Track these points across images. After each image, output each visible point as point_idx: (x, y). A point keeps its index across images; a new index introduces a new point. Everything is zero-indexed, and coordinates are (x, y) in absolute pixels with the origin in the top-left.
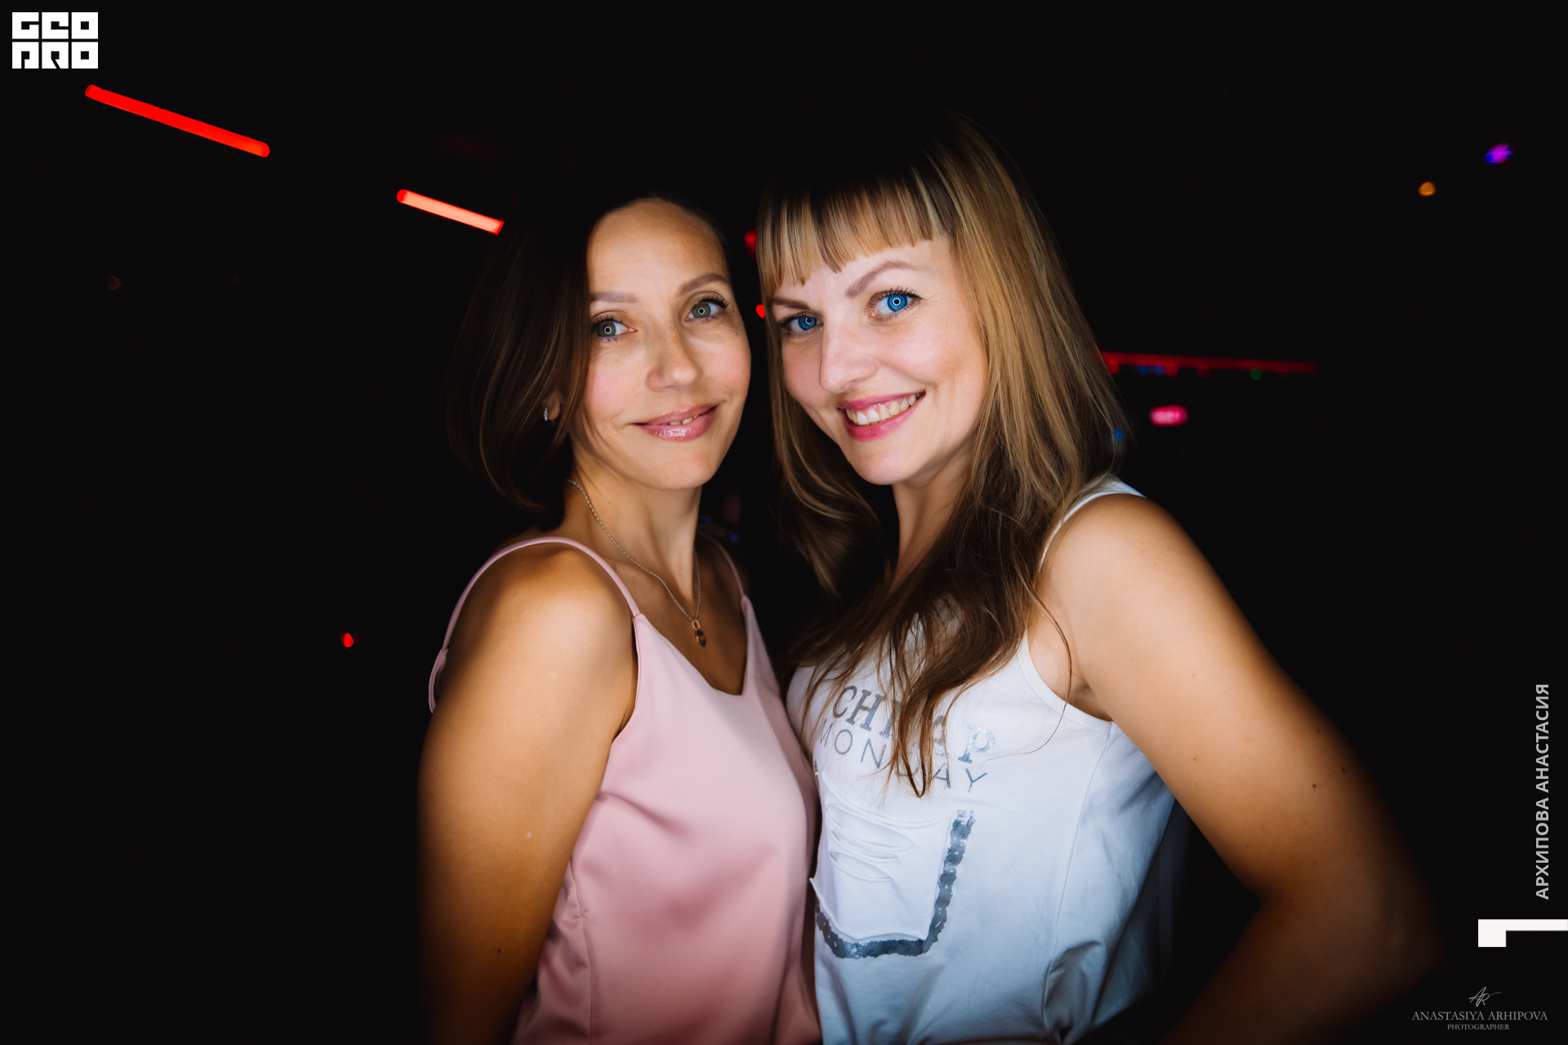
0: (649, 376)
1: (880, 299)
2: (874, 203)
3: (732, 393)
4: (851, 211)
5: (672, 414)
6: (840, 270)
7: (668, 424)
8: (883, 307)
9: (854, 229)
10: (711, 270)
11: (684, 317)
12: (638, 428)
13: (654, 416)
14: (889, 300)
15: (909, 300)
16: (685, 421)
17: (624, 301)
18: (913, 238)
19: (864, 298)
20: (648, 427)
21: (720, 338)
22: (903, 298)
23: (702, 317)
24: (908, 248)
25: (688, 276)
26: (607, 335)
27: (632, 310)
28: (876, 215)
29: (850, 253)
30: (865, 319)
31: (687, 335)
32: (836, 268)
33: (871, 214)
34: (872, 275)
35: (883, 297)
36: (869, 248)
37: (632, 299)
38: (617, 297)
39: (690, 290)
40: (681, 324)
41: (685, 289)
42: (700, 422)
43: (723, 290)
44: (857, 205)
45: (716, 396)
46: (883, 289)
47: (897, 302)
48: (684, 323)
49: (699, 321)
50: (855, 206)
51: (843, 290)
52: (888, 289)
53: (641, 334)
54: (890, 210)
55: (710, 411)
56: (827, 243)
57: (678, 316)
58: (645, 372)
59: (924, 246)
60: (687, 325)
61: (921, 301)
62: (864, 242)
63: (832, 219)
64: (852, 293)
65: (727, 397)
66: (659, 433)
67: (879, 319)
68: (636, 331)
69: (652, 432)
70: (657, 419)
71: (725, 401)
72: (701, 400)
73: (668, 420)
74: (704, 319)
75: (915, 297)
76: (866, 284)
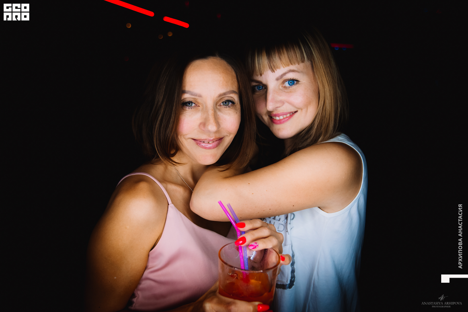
0: (200, 124)
1: (286, 81)
2: (287, 51)
3: (230, 134)
4: (280, 53)
5: (206, 139)
6: (274, 72)
7: (204, 142)
8: (287, 84)
9: (280, 59)
10: (232, 89)
11: (218, 104)
12: (193, 141)
13: (199, 138)
14: (289, 82)
15: (295, 82)
16: (210, 142)
17: (197, 96)
18: (299, 62)
19: (281, 81)
20: (196, 141)
21: (230, 114)
22: (293, 82)
23: (225, 105)
24: (297, 65)
25: (222, 91)
26: (189, 106)
27: (199, 100)
28: (288, 54)
29: (279, 67)
30: (281, 87)
31: (217, 111)
32: (273, 71)
33: (286, 55)
34: (285, 74)
35: (288, 81)
36: (284, 65)
37: (200, 96)
38: (195, 94)
39: (222, 96)
40: (216, 107)
41: (220, 95)
42: (216, 143)
43: (235, 97)
44: (282, 51)
45: (224, 134)
46: (288, 79)
47: (291, 83)
48: (217, 106)
49: (223, 106)
50: (281, 51)
51: (275, 78)
52: (290, 78)
53: (200, 108)
54: (292, 53)
55: (220, 140)
56: (271, 64)
57: (216, 104)
58: (199, 122)
59: (302, 65)
60: (219, 107)
61: (299, 82)
62: (283, 63)
63: (273, 56)
64: (277, 79)
65: (228, 135)
66: (199, 144)
67: (285, 87)
68: (199, 106)
69: (197, 144)
70: (200, 139)
71: (227, 136)
72: (218, 136)
73: (204, 141)
74: (225, 106)
75: (297, 81)
76: (283, 77)
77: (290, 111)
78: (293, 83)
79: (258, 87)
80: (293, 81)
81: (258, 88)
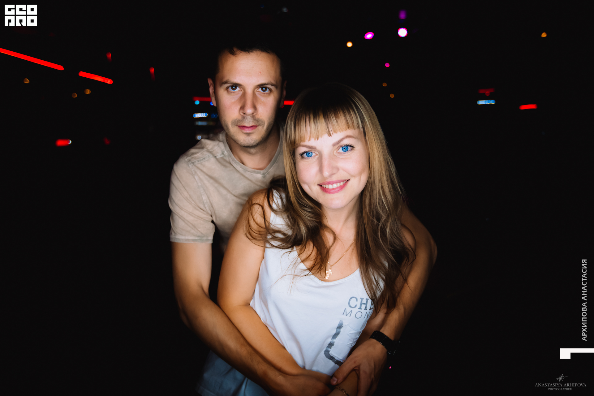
1: (341, 147)
8: (341, 150)
14: (343, 148)
19: (337, 147)
30: (335, 153)
32: (330, 135)
34: (341, 139)
36: (341, 129)
46: (343, 144)
47: (345, 149)
51: (331, 143)
52: (346, 144)
64: (334, 145)
67: (339, 153)
75: (352, 147)
76: (340, 142)
77: (344, 179)
78: (347, 149)
79: (307, 153)
80: (347, 147)
81: (308, 155)
